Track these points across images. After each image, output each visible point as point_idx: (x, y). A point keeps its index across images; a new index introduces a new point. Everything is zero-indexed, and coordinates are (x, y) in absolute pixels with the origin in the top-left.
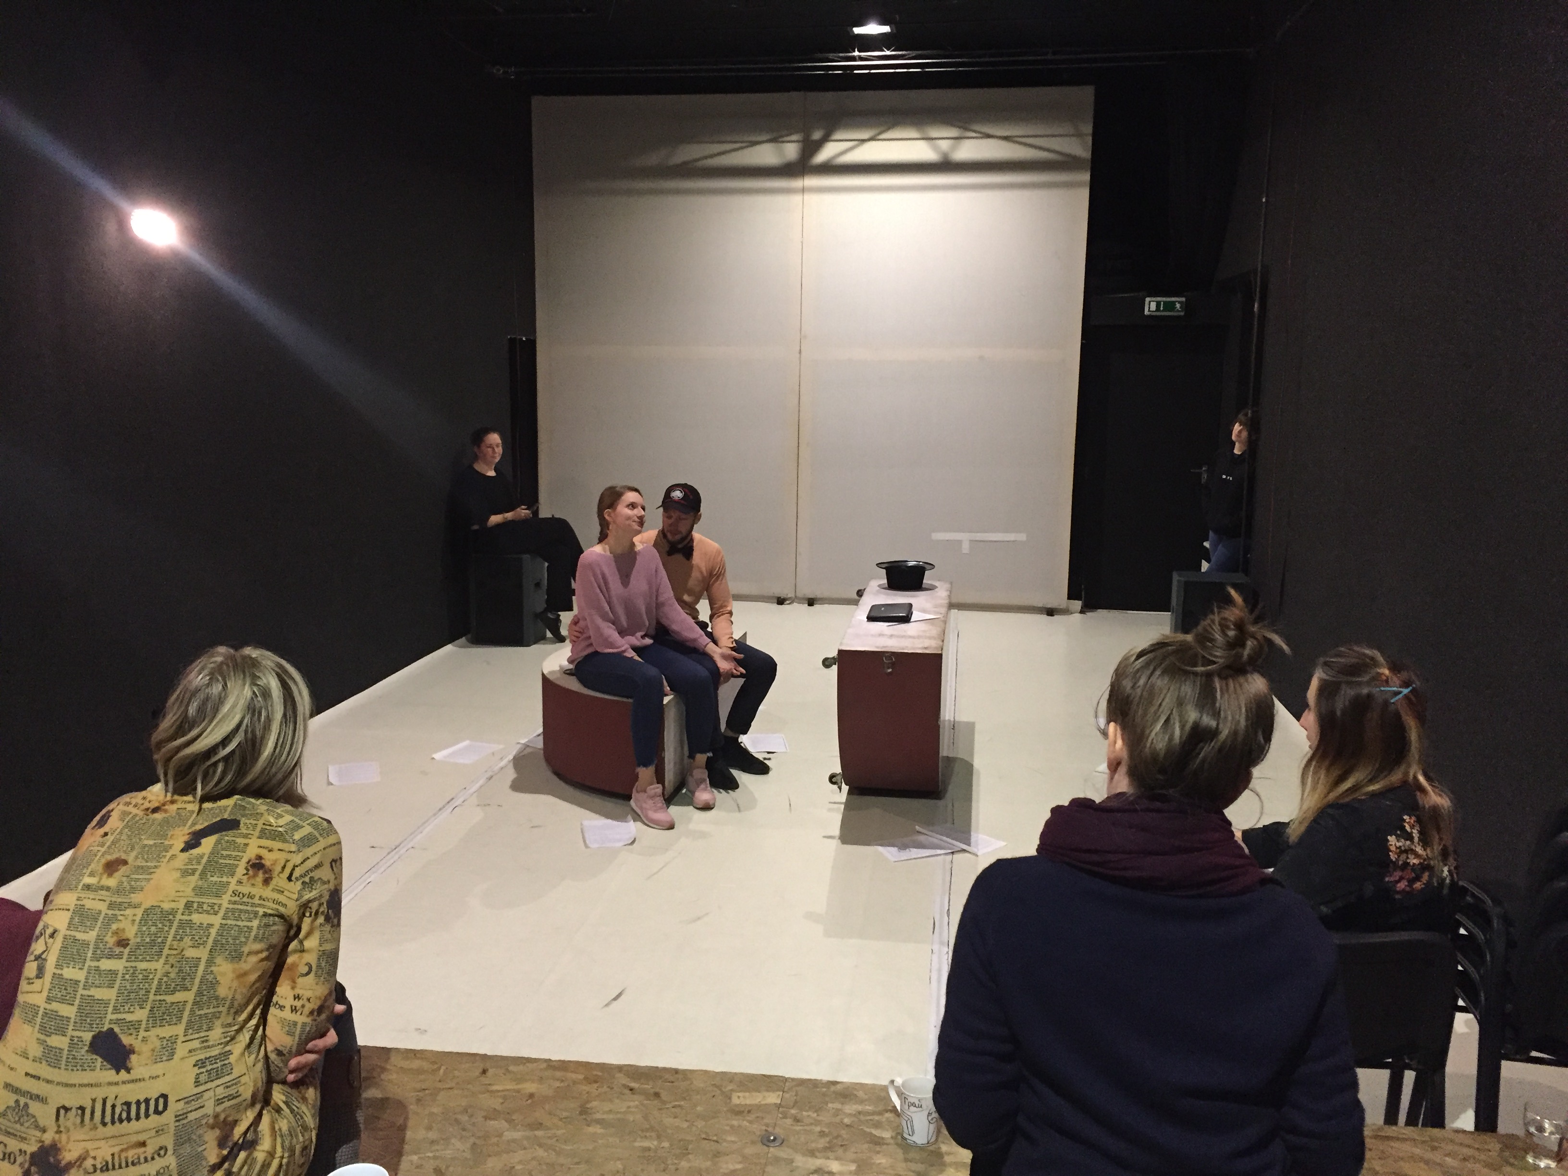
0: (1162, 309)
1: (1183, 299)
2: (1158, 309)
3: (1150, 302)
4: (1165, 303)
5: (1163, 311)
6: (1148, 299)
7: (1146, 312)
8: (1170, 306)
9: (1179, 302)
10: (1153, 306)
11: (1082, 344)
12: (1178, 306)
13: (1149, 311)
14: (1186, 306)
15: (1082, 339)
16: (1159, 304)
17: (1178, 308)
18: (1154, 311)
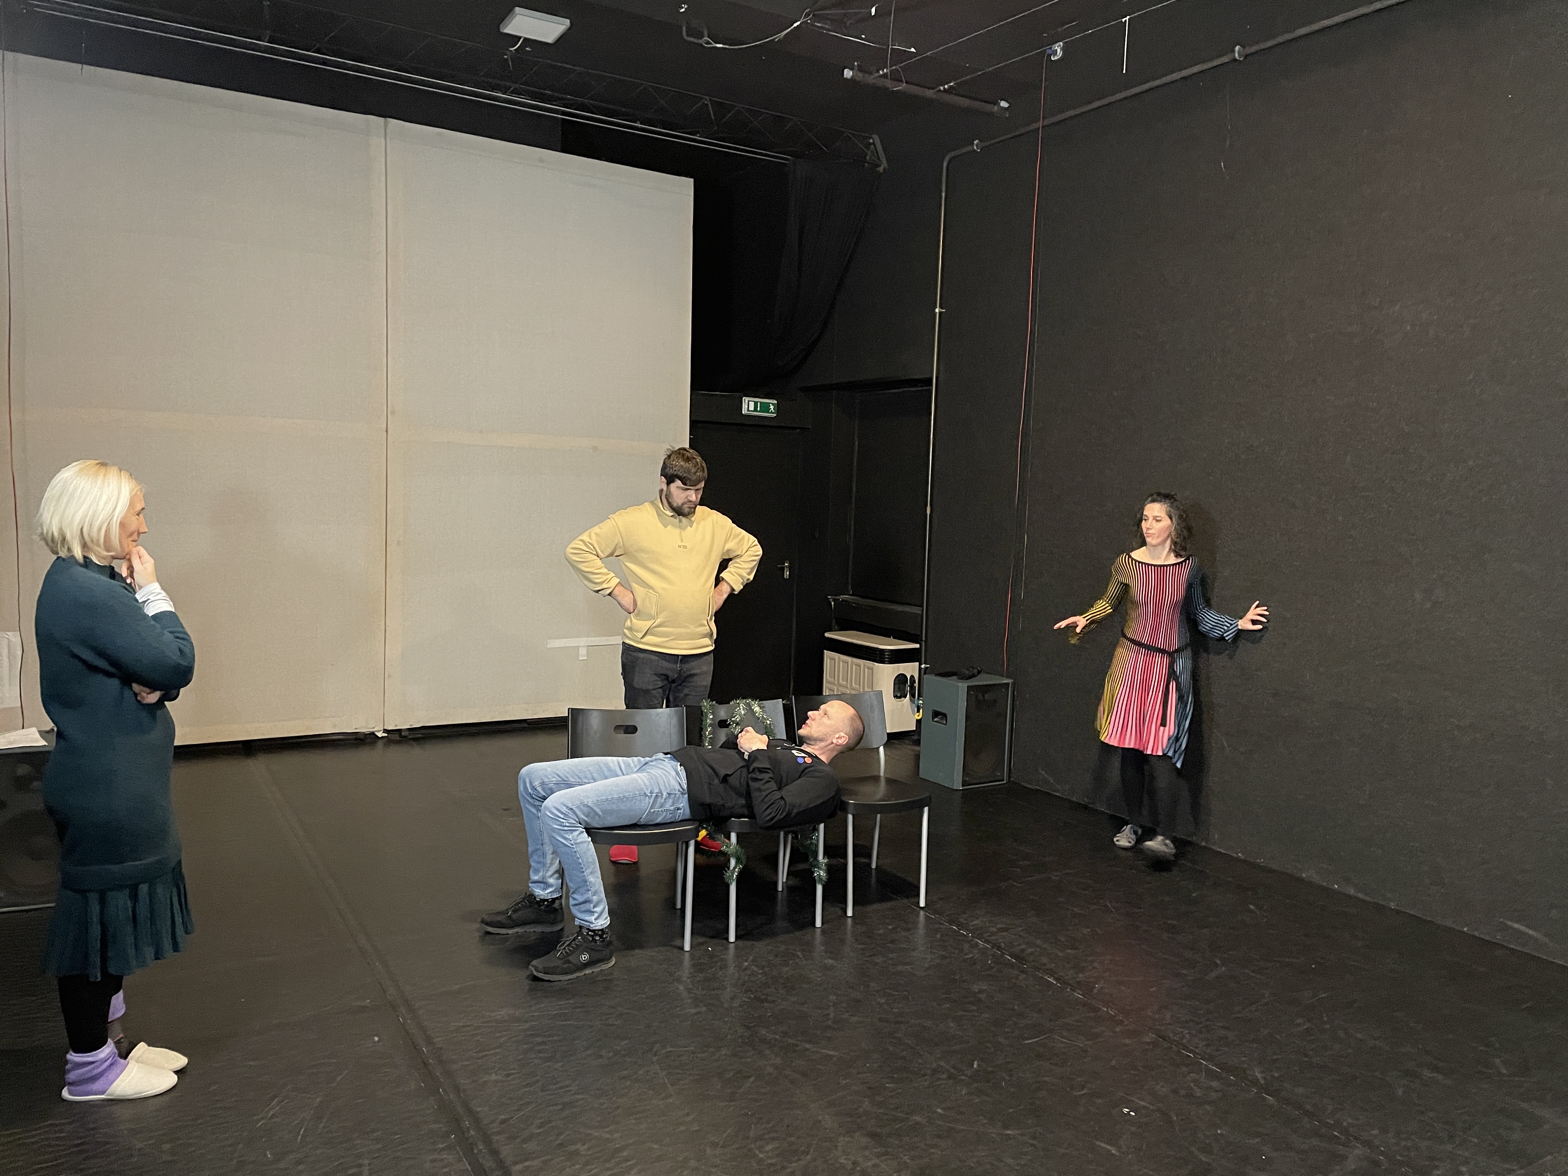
0: (759, 409)
1: (776, 402)
2: (755, 410)
3: (748, 401)
4: (761, 403)
5: (759, 412)
6: (746, 400)
7: (744, 411)
8: (765, 407)
9: (773, 404)
10: (752, 405)
11: (690, 438)
12: (772, 407)
13: (748, 410)
14: (778, 408)
15: (690, 434)
16: (756, 403)
17: (772, 409)
18: (752, 411)
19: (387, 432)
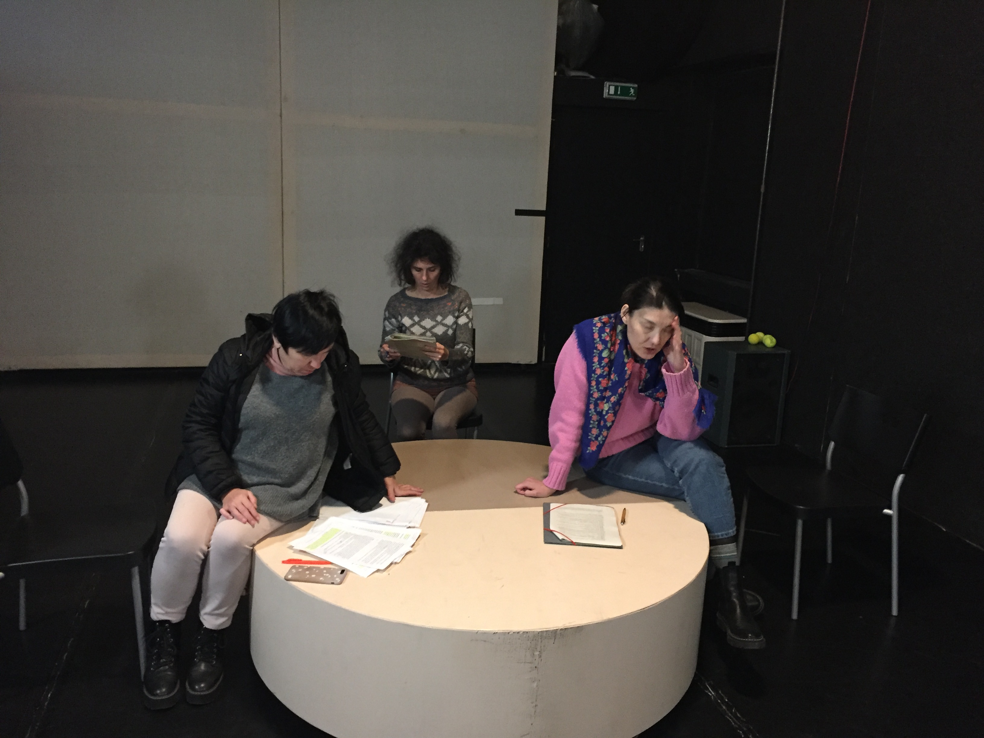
0: (619, 93)
1: (636, 86)
2: (616, 93)
3: (609, 86)
4: (622, 87)
5: (620, 95)
6: (607, 84)
7: (605, 95)
8: (626, 91)
9: (633, 88)
10: (612, 89)
11: (552, 121)
12: (632, 91)
13: (609, 94)
14: (638, 91)
15: (552, 118)
16: (616, 88)
17: (632, 93)
18: (611, 95)
19: (281, 116)
